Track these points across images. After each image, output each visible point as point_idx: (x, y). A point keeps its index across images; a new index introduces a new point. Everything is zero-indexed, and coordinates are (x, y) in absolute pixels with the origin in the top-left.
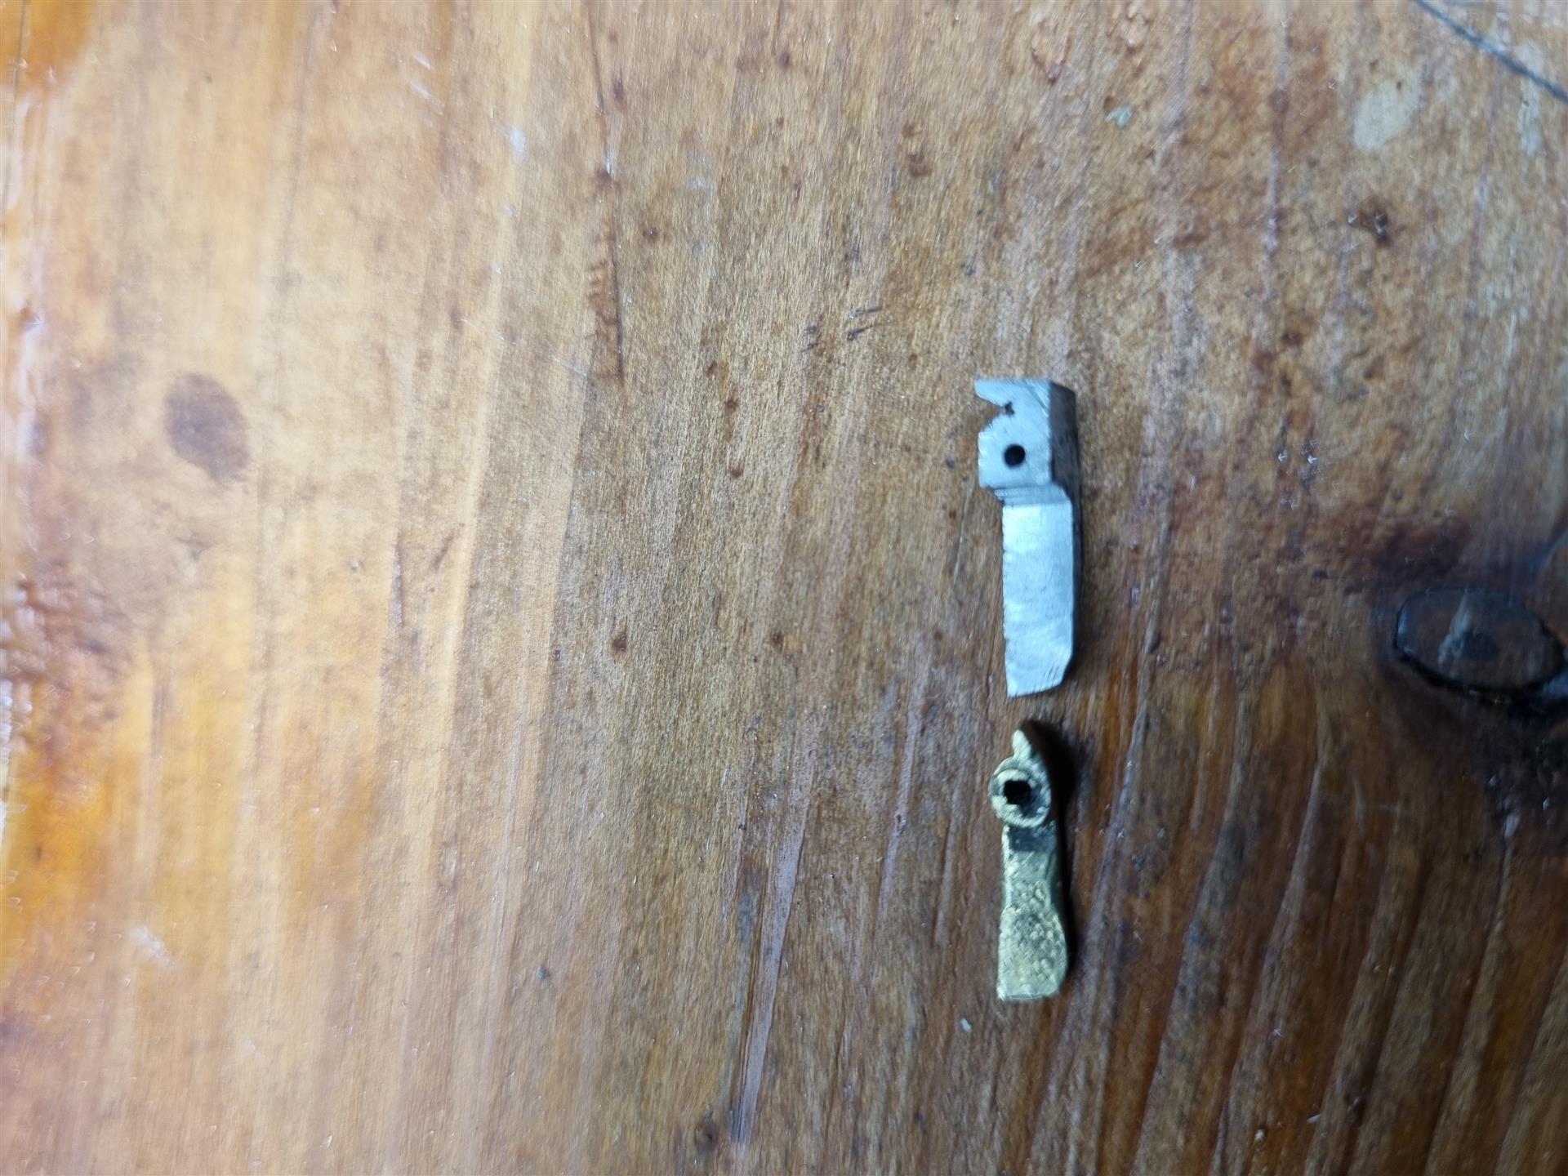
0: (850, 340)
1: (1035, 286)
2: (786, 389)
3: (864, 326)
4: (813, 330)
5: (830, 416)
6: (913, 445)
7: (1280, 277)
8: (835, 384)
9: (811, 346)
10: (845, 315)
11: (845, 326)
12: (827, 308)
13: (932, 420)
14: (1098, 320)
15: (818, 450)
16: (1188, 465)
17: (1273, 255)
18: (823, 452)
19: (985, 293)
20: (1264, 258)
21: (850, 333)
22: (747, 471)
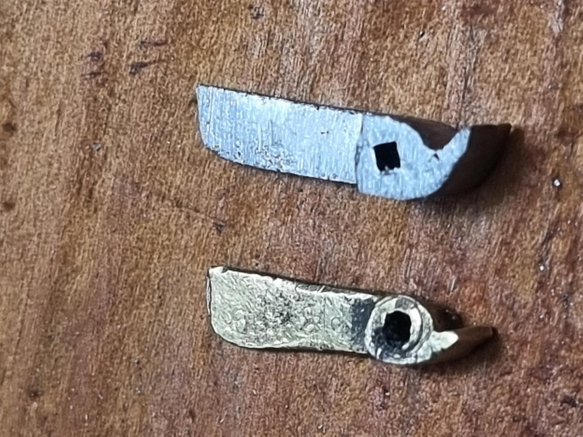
0: (133, 74)
1: (319, 42)
2: (65, 120)
3: (147, 61)
4: (96, 56)
5: (105, 156)
6: (185, 202)
7: (563, 66)
8: (114, 119)
9: (94, 74)
10: (131, 45)
11: (129, 57)
12: (113, 34)
13: (205, 177)
14: (378, 89)
15: (91, 192)
16: (451, 262)
17: (557, 41)
18: (96, 194)
19: (270, 41)
20: (548, 41)
21: (132, 66)
22: (20, 207)
